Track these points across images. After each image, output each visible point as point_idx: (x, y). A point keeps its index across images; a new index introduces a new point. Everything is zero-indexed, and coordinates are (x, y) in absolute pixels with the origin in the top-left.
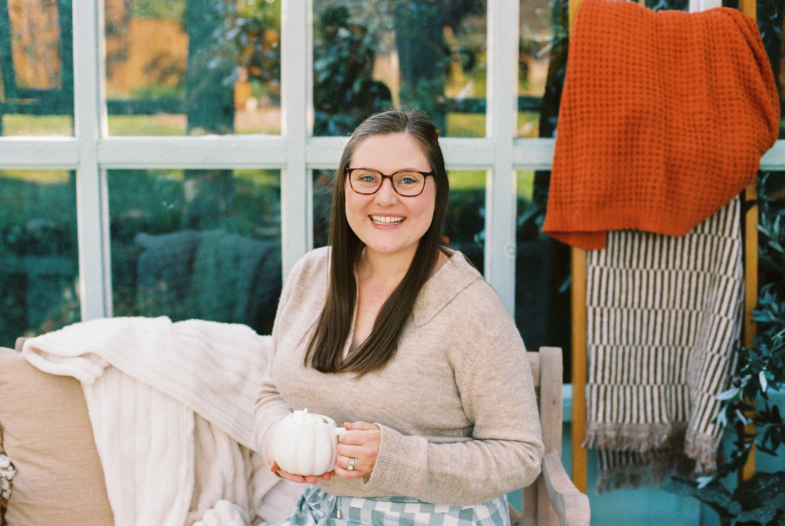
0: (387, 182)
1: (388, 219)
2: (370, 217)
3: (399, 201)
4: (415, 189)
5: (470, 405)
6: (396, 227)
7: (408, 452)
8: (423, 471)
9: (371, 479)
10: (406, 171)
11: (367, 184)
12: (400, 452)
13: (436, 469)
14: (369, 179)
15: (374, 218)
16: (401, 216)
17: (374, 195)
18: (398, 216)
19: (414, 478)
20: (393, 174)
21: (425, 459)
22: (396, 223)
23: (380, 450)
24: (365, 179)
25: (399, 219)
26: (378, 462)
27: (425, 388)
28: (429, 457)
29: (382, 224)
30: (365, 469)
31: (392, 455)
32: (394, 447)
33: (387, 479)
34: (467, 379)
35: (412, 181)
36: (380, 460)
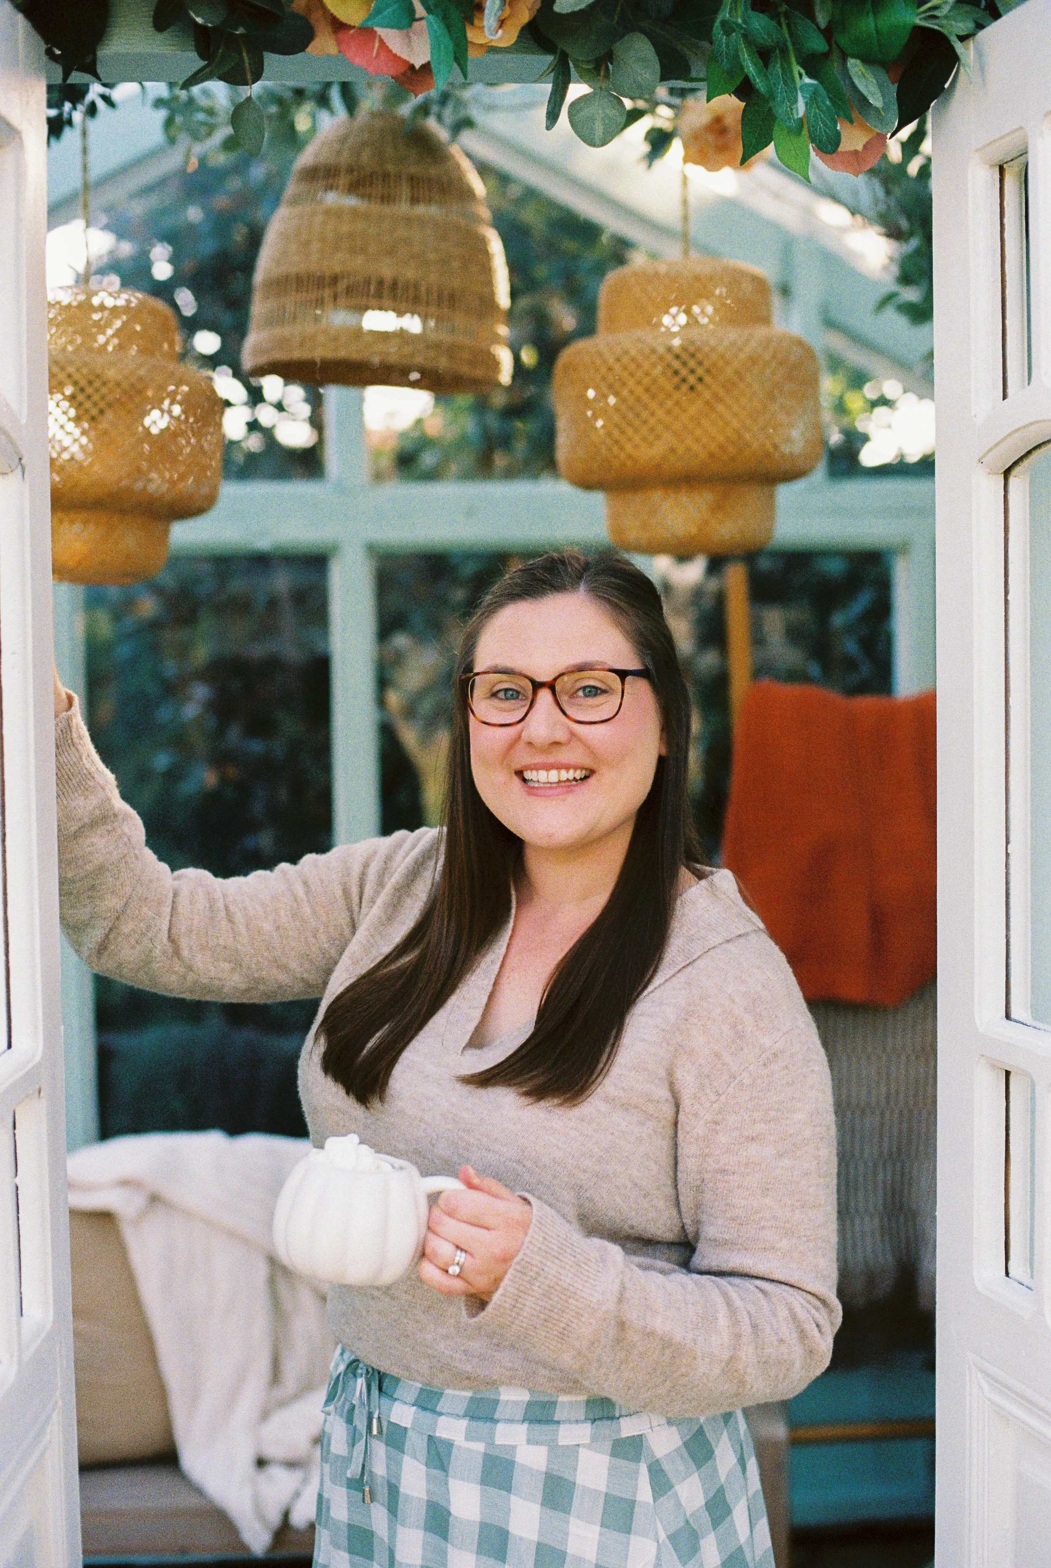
0: (544, 696)
1: (554, 776)
2: (519, 773)
3: (573, 734)
4: (605, 706)
5: (699, 1190)
6: (571, 791)
7: (583, 1265)
8: (606, 1312)
9: (489, 1308)
10: (581, 668)
11: (507, 705)
12: (566, 1260)
13: (632, 1315)
14: (512, 694)
15: (528, 775)
16: (582, 768)
17: (519, 726)
18: (576, 768)
19: (581, 1324)
20: (555, 679)
21: (616, 1287)
22: (574, 783)
23: (524, 1247)
24: (501, 695)
25: (579, 774)
26: (513, 1272)
27: (612, 1134)
28: (623, 1288)
29: (542, 785)
30: (481, 1282)
31: (549, 1264)
32: (555, 1248)
33: (525, 1314)
34: (700, 1129)
35: (599, 692)
36: (518, 1268)
